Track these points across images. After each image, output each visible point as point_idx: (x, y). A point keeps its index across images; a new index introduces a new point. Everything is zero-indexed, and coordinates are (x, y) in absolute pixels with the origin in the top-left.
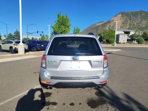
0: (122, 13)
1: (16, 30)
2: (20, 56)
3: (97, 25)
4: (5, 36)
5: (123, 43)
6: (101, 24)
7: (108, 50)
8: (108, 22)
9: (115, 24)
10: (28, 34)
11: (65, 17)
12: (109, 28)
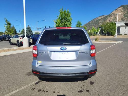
0: (123, 6)
1: (28, 26)
2: (23, 49)
3: (98, 19)
4: (20, 31)
5: (124, 35)
6: (102, 17)
7: (108, 41)
8: (109, 15)
9: (116, 17)
10: (38, 29)
11: (66, 12)
12: (110, 21)
